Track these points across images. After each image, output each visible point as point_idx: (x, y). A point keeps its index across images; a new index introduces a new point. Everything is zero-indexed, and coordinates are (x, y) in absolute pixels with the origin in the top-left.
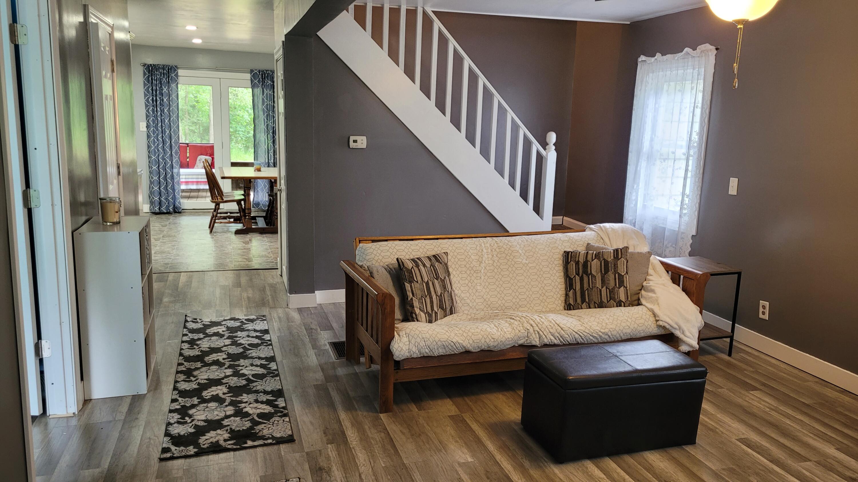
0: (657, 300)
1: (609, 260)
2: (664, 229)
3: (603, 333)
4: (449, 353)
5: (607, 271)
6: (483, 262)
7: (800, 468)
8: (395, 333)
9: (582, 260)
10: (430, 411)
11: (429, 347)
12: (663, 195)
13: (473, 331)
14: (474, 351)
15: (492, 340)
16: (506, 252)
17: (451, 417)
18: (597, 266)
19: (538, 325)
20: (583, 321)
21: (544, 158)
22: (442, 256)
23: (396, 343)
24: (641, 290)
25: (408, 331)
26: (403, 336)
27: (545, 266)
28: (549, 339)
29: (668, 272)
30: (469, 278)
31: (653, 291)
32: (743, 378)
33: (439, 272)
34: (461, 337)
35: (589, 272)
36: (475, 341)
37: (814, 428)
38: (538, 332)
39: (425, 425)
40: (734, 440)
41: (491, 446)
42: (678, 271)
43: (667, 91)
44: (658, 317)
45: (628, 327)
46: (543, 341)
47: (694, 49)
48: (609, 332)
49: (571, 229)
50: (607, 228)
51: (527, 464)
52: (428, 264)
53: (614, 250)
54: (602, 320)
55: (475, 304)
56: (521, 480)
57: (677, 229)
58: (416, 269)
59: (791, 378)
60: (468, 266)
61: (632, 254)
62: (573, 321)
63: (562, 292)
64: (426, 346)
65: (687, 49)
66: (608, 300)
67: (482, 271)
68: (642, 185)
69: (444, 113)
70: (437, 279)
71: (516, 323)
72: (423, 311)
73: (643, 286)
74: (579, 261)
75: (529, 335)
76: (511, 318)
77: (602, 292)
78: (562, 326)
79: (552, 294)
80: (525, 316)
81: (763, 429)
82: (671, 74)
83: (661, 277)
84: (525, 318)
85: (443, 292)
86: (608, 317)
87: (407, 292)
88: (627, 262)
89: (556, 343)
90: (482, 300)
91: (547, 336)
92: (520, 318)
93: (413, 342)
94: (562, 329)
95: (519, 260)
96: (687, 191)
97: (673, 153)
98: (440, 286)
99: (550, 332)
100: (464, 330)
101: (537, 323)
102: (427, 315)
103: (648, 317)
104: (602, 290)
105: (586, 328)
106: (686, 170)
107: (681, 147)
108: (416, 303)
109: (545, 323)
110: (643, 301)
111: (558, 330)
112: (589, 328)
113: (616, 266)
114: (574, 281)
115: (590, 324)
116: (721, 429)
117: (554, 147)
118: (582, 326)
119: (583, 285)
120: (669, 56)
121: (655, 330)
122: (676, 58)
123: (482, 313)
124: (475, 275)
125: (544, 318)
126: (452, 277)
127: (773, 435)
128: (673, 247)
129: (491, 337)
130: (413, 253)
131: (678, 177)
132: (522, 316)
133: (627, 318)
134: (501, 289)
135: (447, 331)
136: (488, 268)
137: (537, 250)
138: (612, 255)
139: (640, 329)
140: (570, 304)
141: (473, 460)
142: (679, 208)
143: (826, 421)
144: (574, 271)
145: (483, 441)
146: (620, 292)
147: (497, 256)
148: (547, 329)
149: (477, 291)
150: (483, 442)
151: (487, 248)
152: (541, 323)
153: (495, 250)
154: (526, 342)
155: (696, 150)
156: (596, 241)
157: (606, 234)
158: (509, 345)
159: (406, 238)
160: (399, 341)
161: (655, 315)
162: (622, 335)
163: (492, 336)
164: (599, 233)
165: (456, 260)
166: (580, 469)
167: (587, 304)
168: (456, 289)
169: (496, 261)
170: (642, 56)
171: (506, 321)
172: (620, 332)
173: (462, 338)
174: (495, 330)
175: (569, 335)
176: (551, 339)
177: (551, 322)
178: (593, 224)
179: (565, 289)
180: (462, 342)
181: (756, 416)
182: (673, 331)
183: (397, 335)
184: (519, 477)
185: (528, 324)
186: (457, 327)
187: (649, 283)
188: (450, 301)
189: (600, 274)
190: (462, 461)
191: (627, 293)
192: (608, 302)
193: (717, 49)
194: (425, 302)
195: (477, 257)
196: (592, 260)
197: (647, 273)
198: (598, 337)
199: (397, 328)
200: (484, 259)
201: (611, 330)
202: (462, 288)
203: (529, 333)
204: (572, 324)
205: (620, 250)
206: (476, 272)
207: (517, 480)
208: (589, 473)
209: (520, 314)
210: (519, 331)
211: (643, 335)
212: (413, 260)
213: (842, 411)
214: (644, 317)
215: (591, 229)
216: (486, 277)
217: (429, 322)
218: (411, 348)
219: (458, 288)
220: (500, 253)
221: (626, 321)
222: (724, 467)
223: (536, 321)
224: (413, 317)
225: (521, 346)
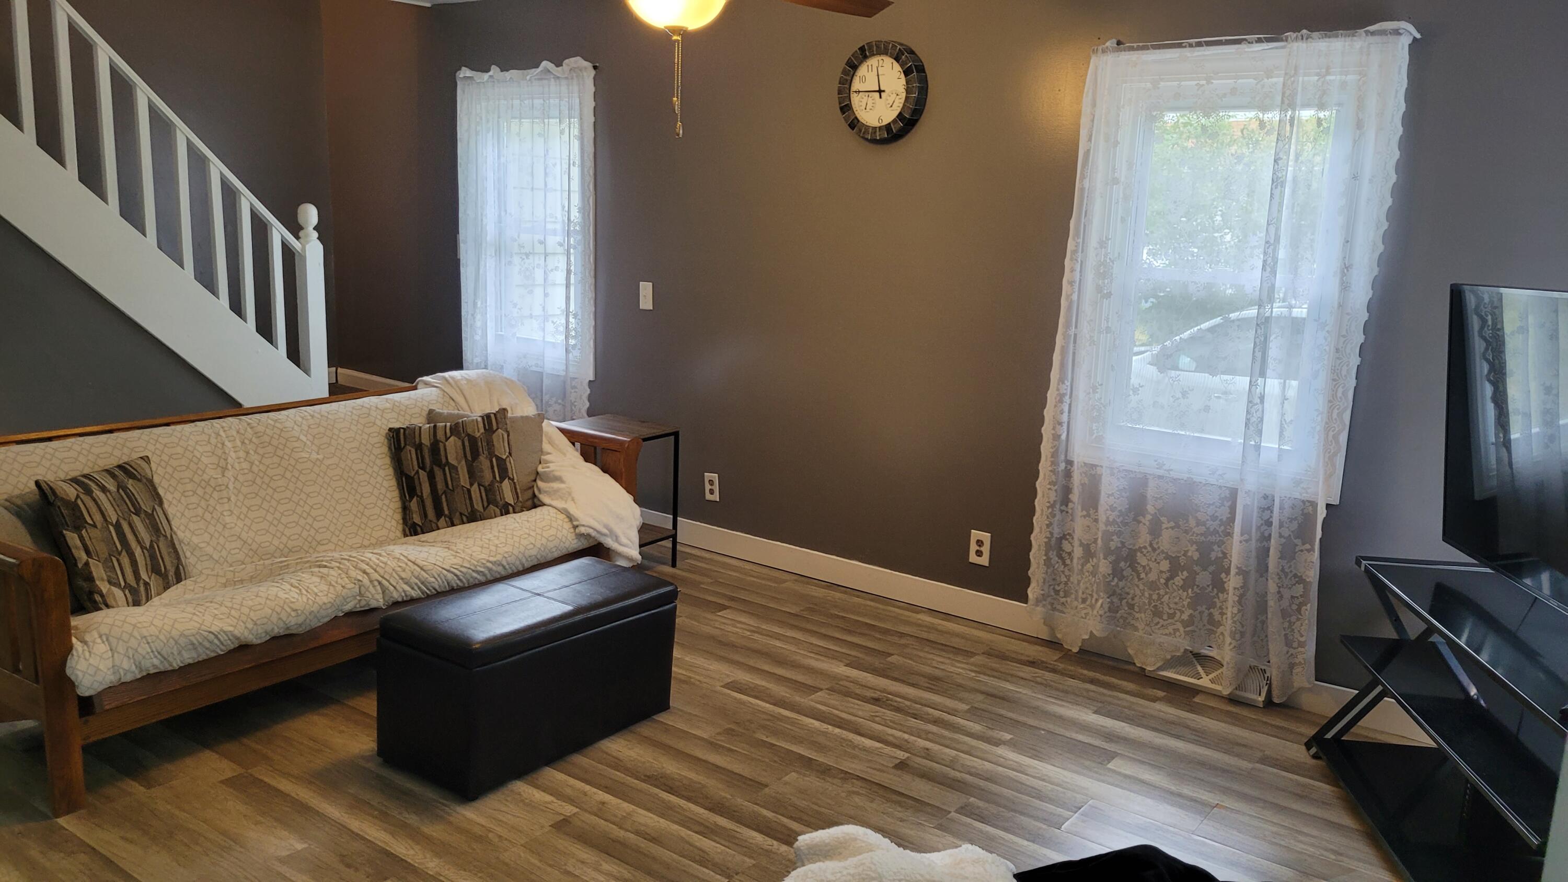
0: (570, 494)
1: (477, 435)
2: (541, 374)
3: (493, 563)
4: (205, 657)
5: (475, 454)
6: (229, 467)
7: (813, 704)
8: (74, 640)
9: (426, 440)
10: (174, 782)
11: (159, 653)
12: (531, 316)
13: (250, 603)
14: (259, 642)
15: (293, 614)
16: (275, 442)
17: (229, 782)
18: (456, 448)
19: (377, 569)
20: (455, 549)
21: (297, 254)
22: (139, 465)
23: (82, 659)
24: (535, 481)
25: (104, 629)
26: (94, 642)
27: (356, 461)
28: (401, 591)
29: (574, 444)
30: (203, 503)
31: (559, 479)
32: (702, 596)
33: (139, 500)
34: (229, 620)
35: (444, 460)
36: (258, 622)
37: (812, 644)
38: (380, 583)
39: (177, 812)
40: (719, 688)
41: (334, 811)
42: (592, 440)
43: (519, 134)
44: (577, 520)
45: (532, 546)
46: (392, 597)
47: (559, 64)
48: (504, 559)
49: (361, 390)
50: (458, 380)
51: (412, 819)
52: (111, 485)
53: (482, 417)
54: (487, 541)
55: (224, 553)
56: (413, 849)
57: (563, 373)
58: (87, 499)
59: (763, 582)
60: (196, 479)
61: (514, 420)
62: (438, 551)
63: (396, 504)
64: (152, 651)
65: (545, 64)
66: (485, 506)
67: (231, 486)
68: (491, 301)
69: (61, 161)
70: (137, 514)
71: (332, 572)
72: (117, 585)
73: (538, 473)
74: (421, 444)
75: (363, 589)
76: (320, 566)
77: (472, 493)
78: (421, 563)
79: (377, 510)
80: (347, 557)
81: (751, 663)
82: (521, 104)
83: (565, 454)
84: (348, 560)
85: (154, 539)
86: (497, 534)
87: (73, 551)
88: (508, 436)
89: (414, 595)
90: (239, 544)
91: (398, 587)
92: (340, 563)
93: (121, 649)
94: (422, 569)
95: (304, 455)
96: (572, 308)
97: (542, 242)
98: (146, 527)
99: (402, 579)
100: (229, 605)
101: (375, 567)
102: (127, 592)
103: (560, 522)
104: (472, 489)
105: (463, 559)
106: (569, 272)
107: (554, 233)
108: (98, 571)
109: (389, 563)
110: (544, 498)
111: (415, 572)
112: (469, 559)
113: (490, 444)
114: (416, 481)
115: (469, 551)
116: (697, 677)
117: (315, 235)
118: (455, 556)
119: (436, 486)
120: (513, 73)
121: (572, 544)
122: (528, 78)
123: (250, 568)
124: (215, 495)
125: (384, 554)
126: (166, 505)
127: (766, 667)
128: (560, 404)
129: (290, 607)
130: (65, 468)
131: (555, 284)
132: (342, 559)
133: (527, 531)
134: (275, 516)
135: (194, 614)
136: (241, 478)
137: (336, 432)
138: (481, 425)
139: (551, 545)
140: (415, 524)
141: (305, 846)
142: (564, 337)
143: (823, 631)
144: (415, 463)
145: (313, 806)
146: (504, 488)
147: (255, 452)
148: (394, 574)
149: (224, 526)
150: (314, 809)
151: (232, 439)
152: (381, 564)
153: (251, 441)
154: (358, 606)
155: (579, 237)
156: (443, 405)
157: (458, 391)
158: (327, 616)
159: (33, 436)
160: (87, 654)
161: (570, 518)
162: (524, 560)
163: (291, 605)
164: (446, 390)
165: (169, 470)
166: (509, 799)
167: (447, 519)
168: (178, 529)
169: (257, 463)
170: (463, 68)
171: (312, 574)
172: (520, 556)
173: (231, 622)
174: (294, 594)
175: (436, 576)
176: (404, 591)
177: (399, 559)
178: (427, 375)
179: (401, 498)
180: (231, 629)
181: (736, 647)
182: (603, 540)
183: (79, 643)
184: (406, 845)
185: (358, 572)
186: (211, 602)
187: (548, 467)
188: (173, 555)
189: (463, 462)
190: (285, 853)
191: (516, 489)
192: (485, 509)
193: (595, 68)
194: (120, 564)
195: (214, 460)
196: (447, 439)
197: (541, 452)
198: (487, 572)
199: (76, 628)
200: (230, 460)
201: (506, 556)
202: (192, 526)
203: (362, 588)
204: (437, 558)
205: (492, 416)
206: (217, 488)
207: (405, 852)
208: (527, 801)
209: (336, 555)
210: (343, 587)
211: (556, 554)
212: (75, 480)
213: (836, 613)
214: (554, 524)
215: (427, 384)
216: (241, 497)
217: (134, 605)
218: (117, 663)
219: (182, 528)
220: (261, 446)
221: (526, 536)
222: (719, 730)
223: (371, 563)
224: (95, 602)
225: (349, 614)
